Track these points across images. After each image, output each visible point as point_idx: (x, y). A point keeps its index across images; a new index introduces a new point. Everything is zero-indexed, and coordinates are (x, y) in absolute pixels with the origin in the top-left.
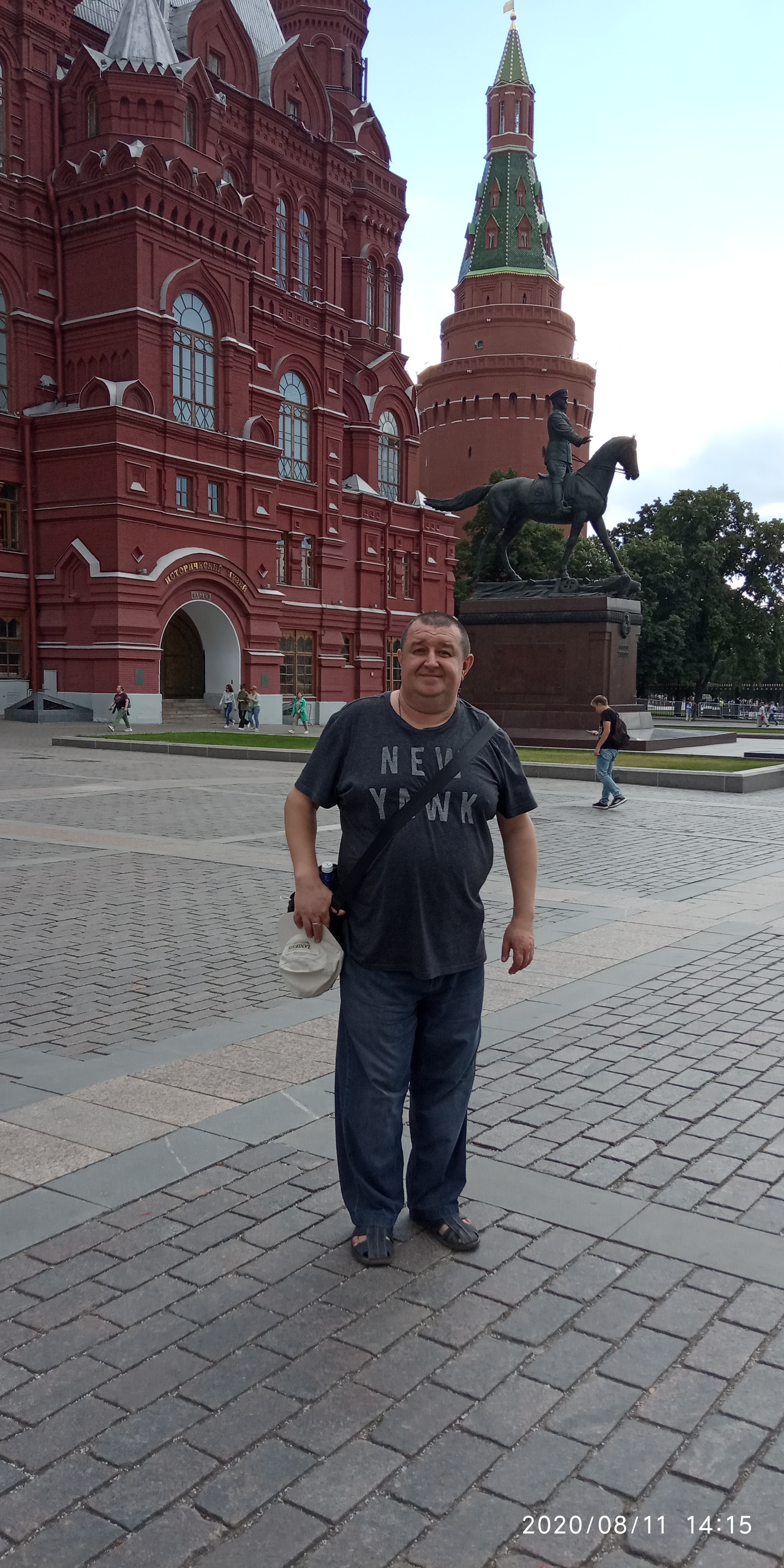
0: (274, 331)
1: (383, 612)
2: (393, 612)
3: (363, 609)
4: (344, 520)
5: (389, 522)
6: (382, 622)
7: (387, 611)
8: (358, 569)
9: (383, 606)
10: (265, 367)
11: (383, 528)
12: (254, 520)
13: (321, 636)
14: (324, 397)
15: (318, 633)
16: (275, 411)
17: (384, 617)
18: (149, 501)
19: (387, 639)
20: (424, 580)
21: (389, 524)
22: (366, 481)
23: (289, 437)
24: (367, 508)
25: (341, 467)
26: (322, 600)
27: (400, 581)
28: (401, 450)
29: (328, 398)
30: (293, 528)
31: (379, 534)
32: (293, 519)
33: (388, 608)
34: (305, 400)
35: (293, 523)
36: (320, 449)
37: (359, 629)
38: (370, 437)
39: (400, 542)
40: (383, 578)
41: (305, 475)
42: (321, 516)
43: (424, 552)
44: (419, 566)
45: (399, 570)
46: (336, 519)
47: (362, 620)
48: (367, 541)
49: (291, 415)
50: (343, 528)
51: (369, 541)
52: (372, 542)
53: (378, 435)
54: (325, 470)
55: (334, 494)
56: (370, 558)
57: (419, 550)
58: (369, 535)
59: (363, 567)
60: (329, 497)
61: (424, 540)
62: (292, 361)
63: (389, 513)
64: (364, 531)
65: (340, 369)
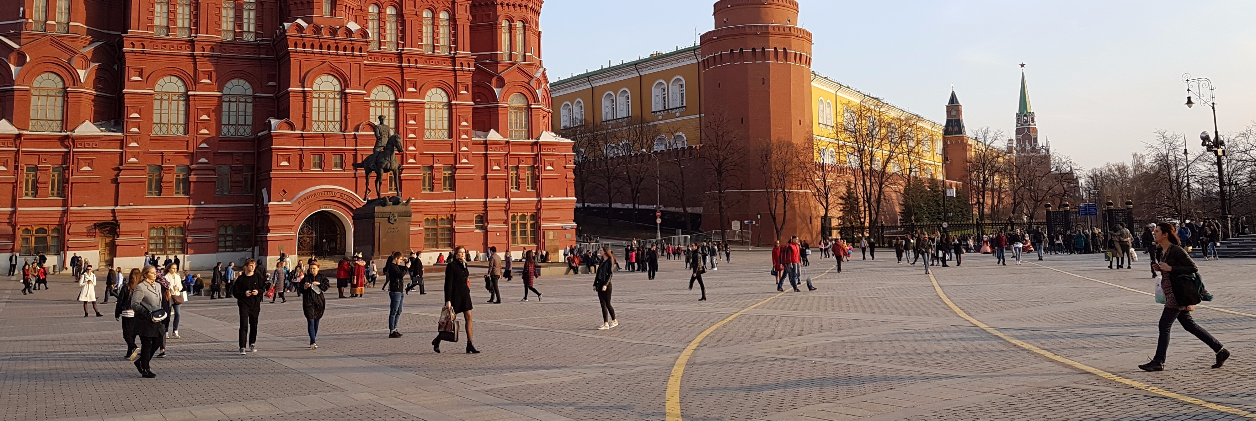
1: (507, 199)
2: (512, 199)
3: (489, 200)
4: (474, 155)
6: (505, 205)
7: (509, 199)
8: (486, 179)
9: (507, 196)
10: (413, 89)
11: (506, 155)
14: (457, 96)
15: (454, 215)
16: (422, 109)
17: (506, 202)
18: (294, 169)
19: (512, 214)
20: (542, 179)
21: (509, 152)
22: (498, 131)
23: (434, 119)
24: (493, 146)
25: (470, 128)
26: (457, 197)
27: (524, 181)
28: (528, 111)
29: (461, 96)
30: (435, 163)
31: (503, 159)
32: (435, 158)
33: (509, 197)
34: (446, 99)
35: (435, 160)
36: (454, 122)
37: (487, 210)
38: (500, 109)
39: (523, 160)
40: (507, 181)
41: (445, 136)
42: (456, 155)
43: (541, 164)
44: (539, 172)
45: (522, 175)
46: (467, 154)
47: (488, 205)
48: (493, 163)
49: (435, 108)
50: (475, 158)
51: (495, 163)
52: (497, 163)
53: (506, 107)
54: (458, 131)
55: (466, 143)
56: (495, 172)
57: (538, 163)
58: (494, 160)
59: (488, 177)
60: (461, 144)
61: (541, 158)
62: (434, 83)
63: (509, 147)
64: (489, 158)
65: (469, 81)
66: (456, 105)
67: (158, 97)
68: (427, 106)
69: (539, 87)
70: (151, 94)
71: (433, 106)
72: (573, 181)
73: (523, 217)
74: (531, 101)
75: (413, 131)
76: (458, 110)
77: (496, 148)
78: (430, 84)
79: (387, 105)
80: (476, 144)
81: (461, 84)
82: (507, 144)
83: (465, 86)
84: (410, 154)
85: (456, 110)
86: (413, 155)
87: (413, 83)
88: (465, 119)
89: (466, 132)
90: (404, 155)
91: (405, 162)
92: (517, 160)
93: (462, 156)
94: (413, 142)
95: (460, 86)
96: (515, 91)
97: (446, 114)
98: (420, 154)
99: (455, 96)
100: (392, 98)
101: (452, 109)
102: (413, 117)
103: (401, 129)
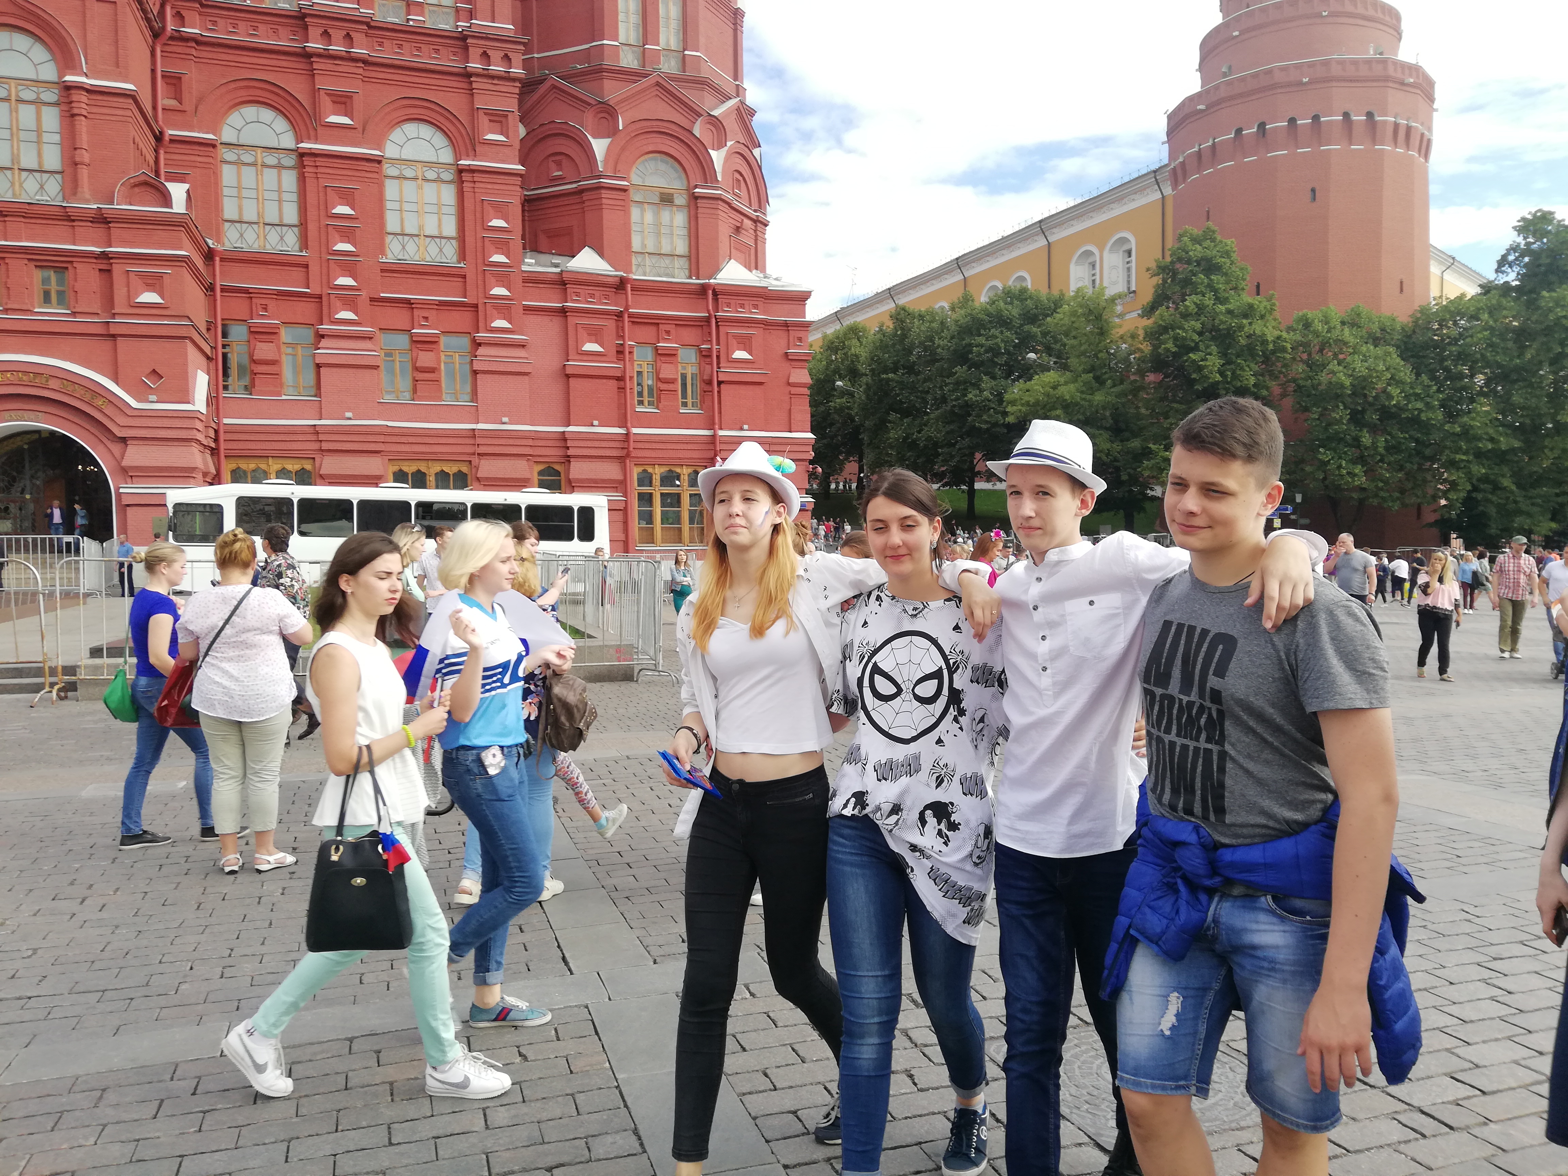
0: (360, 71)
1: (622, 431)
2: (635, 431)
3: (571, 429)
4: (528, 309)
5: (628, 307)
6: (619, 445)
7: (627, 430)
8: (566, 376)
9: (623, 424)
10: (345, 120)
11: (620, 315)
12: (131, 311)
13: (477, 468)
14: (475, 146)
15: (474, 464)
16: (376, 176)
17: (621, 438)
19: (640, 469)
20: (720, 383)
21: (627, 309)
22: (601, 254)
23: (414, 208)
24: (583, 289)
25: (516, 237)
26: (479, 418)
27: (671, 387)
28: (689, 206)
29: (486, 147)
30: (416, 324)
31: (610, 324)
32: (416, 312)
33: (629, 425)
34: (446, 156)
35: (416, 317)
36: (469, 217)
37: (568, 456)
38: (605, 194)
39: (668, 332)
40: (622, 383)
41: (448, 255)
42: (476, 306)
43: (718, 344)
44: (711, 364)
45: (667, 372)
46: (508, 307)
47: (569, 444)
48: (583, 334)
49: (415, 179)
50: (533, 320)
51: (589, 334)
52: (595, 335)
53: (624, 190)
54: (479, 244)
55: (503, 275)
56: (590, 358)
57: (710, 341)
58: (586, 327)
59: (569, 371)
60: (491, 280)
61: (717, 326)
62: (405, 107)
63: (626, 294)
64: (572, 320)
65: (511, 105)
66: (471, 170)
68: (389, 170)
69: (719, 146)
71: (409, 173)
72: (807, 391)
73: (669, 479)
74: (696, 177)
75: (347, 235)
76: (482, 185)
77: (592, 296)
78: (396, 109)
79: (271, 160)
80: (533, 280)
81: (488, 113)
82: (621, 285)
83: (498, 119)
84: (338, 296)
85: (477, 185)
86: (349, 300)
87: (343, 102)
88: (501, 210)
89: (502, 246)
90: (324, 299)
91: (325, 319)
92: (653, 329)
93: (495, 312)
94: (349, 266)
95: (484, 120)
96: (651, 148)
97: (449, 195)
98: (372, 300)
99: (469, 146)
100: (288, 141)
101: (463, 182)
102: (347, 197)
103: (312, 227)
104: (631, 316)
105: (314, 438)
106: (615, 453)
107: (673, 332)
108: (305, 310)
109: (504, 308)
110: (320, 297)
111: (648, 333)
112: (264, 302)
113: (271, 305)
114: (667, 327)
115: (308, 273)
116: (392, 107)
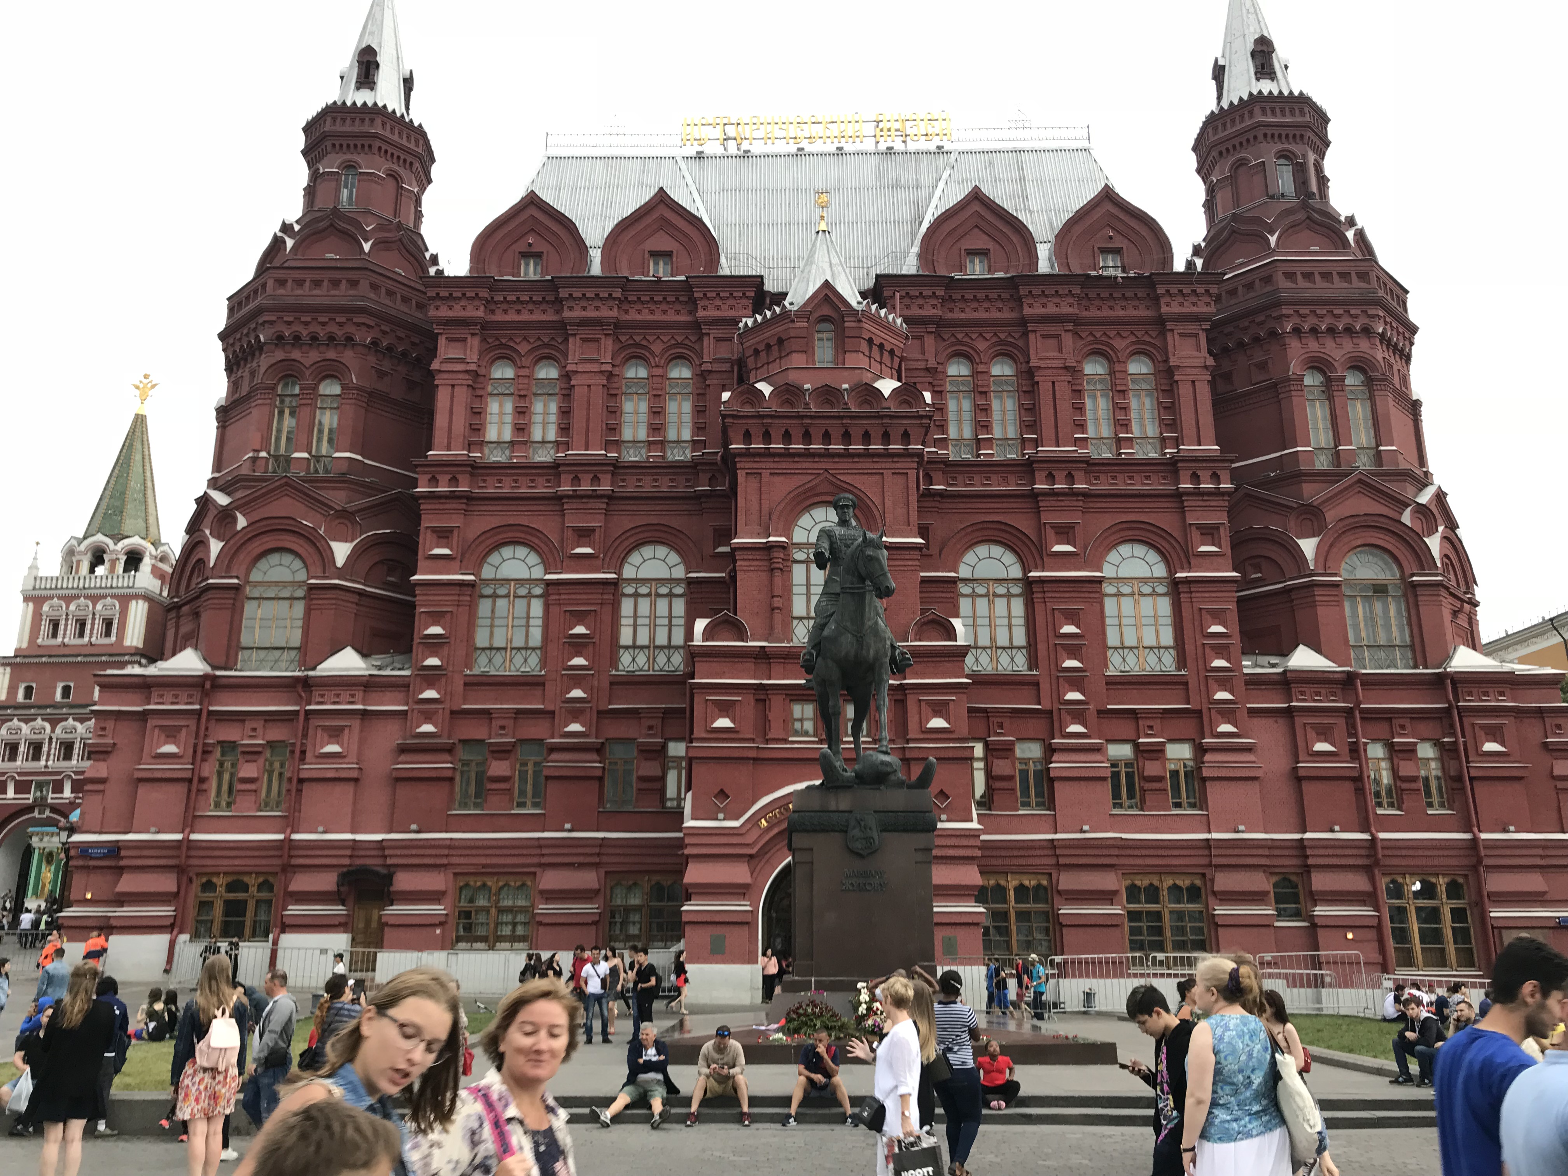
0: (1081, 504)
1: (1365, 836)
2: (1382, 835)
3: (1308, 835)
4: (1251, 711)
5: (1358, 703)
6: (1363, 852)
7: (1372, 835)
8: (1297, 779)
9: (1366, 828)
10: (1068, 548)
11: (1349, 712)
12: (922, 736)
13: (1212, 881)
14: (1188, 558)
15: (1208, 876)
16: (1097, 595)
17: (1366, 844)
18: (741, 736)
19: (1390, 878)
20: (1471, 779)
21: (1354, 705)
23: (1132, 621)
24: (1304, 688)
25: (1236, 641)
26: (1212, 827)
27: (1413, 786)
28: (1405, 595)
29: (1200, 560)
30: (1141, 734)
31: (1341, 722)
32: (1141, 722)
33: (1373, 830)
34: (1160, 570)
35: (1141, 728)
36: (1187, 625)
37: (1307, 866)
38: (1318, 591)
39: (1403, 727)
40: (1360, 784)
41: (1168, 663)
42: (1200, 712)
43: (1463, 736)
44: (1458, 758)
45: (1406, 769)
46: (1233, 711)
47: (1309, 852)
48: (1311, 734)
49: (1132, 594)
50: (1258, 723)
51: (1318, 734)
52: (1324, 734)
53: (1336, 585)
54: (1200, 651)
55: (1225, 679)
56: (1322, 759)
57: (1454, 734)
58: (1313, 726)
59: (1301, 773)
60: (1212, 684)
61: (1460, 718)
62: (1123, 530)
63: (1356, 689)
64: (1299, 721)
65: (1221, 518)
66: (1187, 581)
67: (488, 591)
68: (1108, 589)
69: (1432, 534)
70: (471, 585)
71: (1126, 590)
74: (1410, 566)
75: (1073, 652)
76: (1198, 595)
77: (1318, 694)
78: (1114, 533)
79: (1001, 590)
80: (1255, 682)
81: (1199, 527)
82: (1348, 681)
83: (1209, 532)
84: (1069, 712)
85: (1194, 595)
86: (1078, 713)
87: (1065, 533)
88: (1218, 616)
89: (1222, 651)
90: (1055, 713)
91: (1057, 733)
92: (1385, 726)
93: (1219, 717)
94: (1076, 680)
95: (1196, 535)
96: (1359, 542)
97: (1164, 606)
98: (1099, 712)
99: (1184, 560)
100: (1016, 572)
101: (1179, 593)
102: (1072, 617)
103: (1042, 648)
104: (1362, 711)
105: (1050, 852)
106: (1359, 862)
107: (1408, 725)
108: (1037, 726)
109: (1227, 712)
110: (1051, 712)
111: (1382, 729)
112: (999, 720)
113: (1007, 723)
114: (1402, 722)
115: (1038, 690)
116: (1110, 532)
